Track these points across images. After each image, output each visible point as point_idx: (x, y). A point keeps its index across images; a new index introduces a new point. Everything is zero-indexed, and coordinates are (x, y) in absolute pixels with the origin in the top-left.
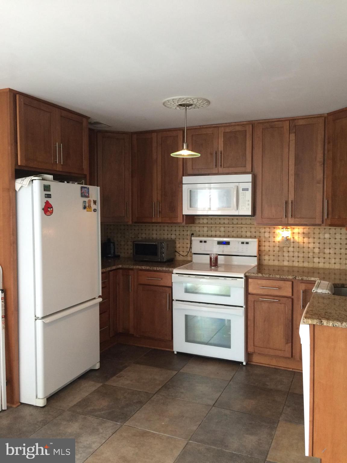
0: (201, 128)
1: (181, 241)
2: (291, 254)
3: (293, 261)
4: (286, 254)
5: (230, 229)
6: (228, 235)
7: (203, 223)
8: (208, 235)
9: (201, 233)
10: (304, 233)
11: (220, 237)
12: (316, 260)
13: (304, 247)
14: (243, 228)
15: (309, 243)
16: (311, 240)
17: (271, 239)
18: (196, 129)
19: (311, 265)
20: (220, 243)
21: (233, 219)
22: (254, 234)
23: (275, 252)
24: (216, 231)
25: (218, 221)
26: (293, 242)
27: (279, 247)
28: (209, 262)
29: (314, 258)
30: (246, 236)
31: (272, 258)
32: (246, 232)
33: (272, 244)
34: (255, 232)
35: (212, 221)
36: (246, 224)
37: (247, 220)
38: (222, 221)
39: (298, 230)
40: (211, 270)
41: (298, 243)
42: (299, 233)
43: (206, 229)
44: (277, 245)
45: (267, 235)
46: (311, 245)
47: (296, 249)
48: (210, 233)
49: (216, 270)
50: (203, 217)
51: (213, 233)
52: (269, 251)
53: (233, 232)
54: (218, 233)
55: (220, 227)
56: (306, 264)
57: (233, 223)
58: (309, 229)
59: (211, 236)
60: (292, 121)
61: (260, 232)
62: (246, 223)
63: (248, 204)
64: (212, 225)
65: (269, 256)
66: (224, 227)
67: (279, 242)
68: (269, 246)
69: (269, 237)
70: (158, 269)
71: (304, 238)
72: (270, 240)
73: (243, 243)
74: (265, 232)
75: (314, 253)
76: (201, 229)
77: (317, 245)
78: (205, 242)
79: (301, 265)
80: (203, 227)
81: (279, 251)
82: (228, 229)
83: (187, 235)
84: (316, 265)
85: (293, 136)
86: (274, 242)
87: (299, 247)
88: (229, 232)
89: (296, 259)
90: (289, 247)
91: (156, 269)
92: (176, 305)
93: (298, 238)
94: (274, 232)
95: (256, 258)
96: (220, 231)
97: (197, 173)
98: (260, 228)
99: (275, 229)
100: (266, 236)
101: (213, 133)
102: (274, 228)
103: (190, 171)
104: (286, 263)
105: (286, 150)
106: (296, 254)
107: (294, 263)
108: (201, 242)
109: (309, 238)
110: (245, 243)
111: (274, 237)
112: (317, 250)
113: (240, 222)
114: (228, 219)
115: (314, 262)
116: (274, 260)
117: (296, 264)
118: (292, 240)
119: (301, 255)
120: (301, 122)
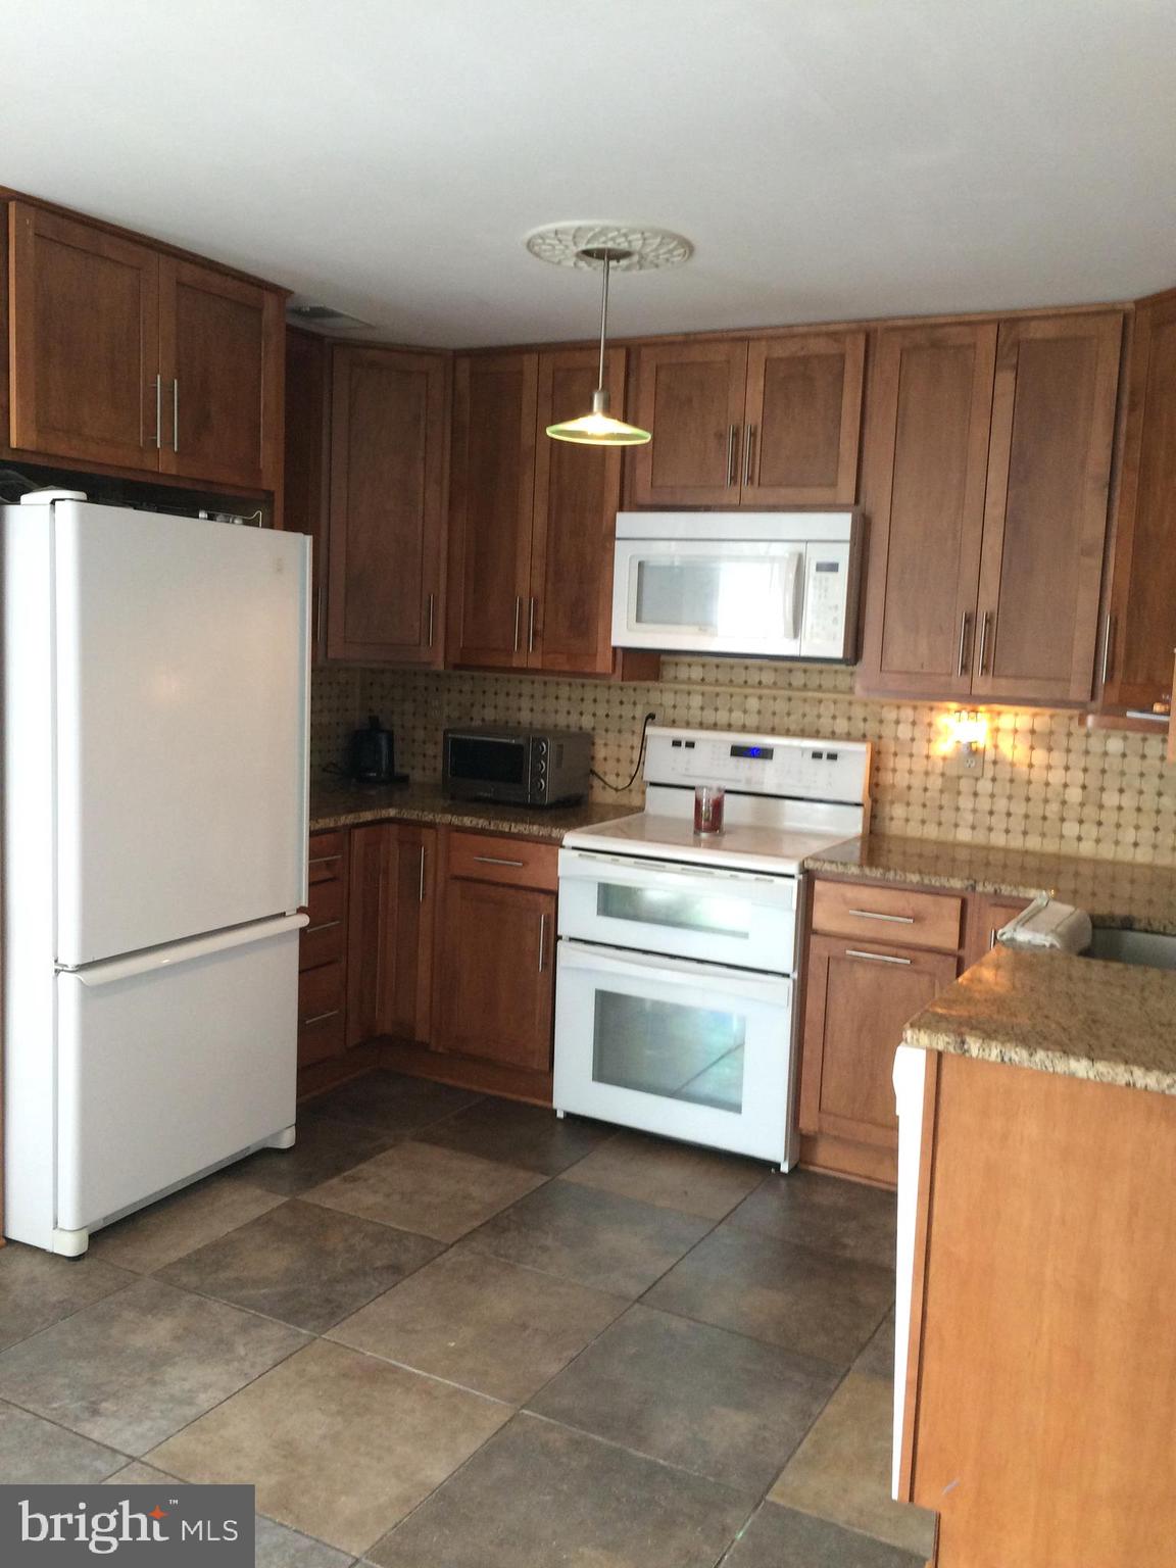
0: (689, 340)
1: (611, 736)
2: (984, 804)
3: (990, 829)
4: (966, 803)
5: (781, 706)
6: (770, 726)
7: (689, 681)
8: (705, 721)
9: (681, 713)
10: (1033, 732)
11: (744, 729)
12: (1071, 829)
13: (1029, 782)
14: (822, 705)
15: (1049, 767)
16: (1058, 758)
17: (919, 748)
18: (672, 343)
19: (1051, 846)
20: (738, 751)
21: (790, 671)
22: (861, 725)
23: (928, 794)
24: (731, 710)
25: (740, 676)
26: (995, 763)
27: (943, 775)
28: (691, 814)
29: (1063, 820)
30: (833, 733)
31: (917, 812)
32: (834, 717)
33: (919, 765)
34: (865, 720)
35: (722, 676)
36: (835, 690)
37: (840, 677)
38: (754, 677)
39: (1016, 719)
40: (697, 844)
41: (1012, 765)
42: (1016, 731)
43: (696, 701)
44: (938, 770)
45: (904, 731)
46: (1056, 777)
47: (1003, 788)
48: (709, 716)
49: (713, 846)
50: (688, 659)
51: (722, 717)
52: (909, 788)
53: (789, 714)
54: (737, 717)
55: (746, 697)
56: (1033, 843)
57: (790, 684)
58: (1052, 717)
59: (715, 727)
60: (1008, 324)
61: (881, 722)
62: (835, 687)
63: (835, 620)
64: (718, 689)
65: (908, 804)
66: (760, 698)
67: (944, 759)
68: (910, 772)
69: (913, 740)
70: (514, 830)
71: (1032, 748)
72: (914, 751)
73: (817, 755)
74: (898, 722)
75: (1064, 803)
76: (682, 699)
77: (1077, 776)
78: (690, 745)
79: (1016, 842)
80: (689, 693)
81: (942, 791)
82: (771, 706)
83: (634, 718)
84: (1069, 848)
85: (1006, 379)
86: (928, 757)
87: (1012, 781)
88: (774, 714)
89: (999, 822)
90: (977, 779)
91: (507, 830)
92: (568, 956)
93: (1013, 750)
94: (930, 725)
95: (859, 812)
96: (745, 712)
97: (667, 500)
98: (882, 707)
99: (934, 713)
100: (900, 735)
101: (729, 362)
102: (931, 709)
103: (643, 494)
104: (964, 835)
105: (979, 432)
106: (1001, 805)
107: (993, 835)
108: (677, 744)
109: (1050, 749)
110: (825, 756)
111: (929, 741)
112: (1074, 795)
113: (815, 680)
114: (776, 670)
115: (1062, 837)
116: (923, 822)
117: (998, 839)
118: (990, 755)
119: (1019, 808)
120: (1038, 331)
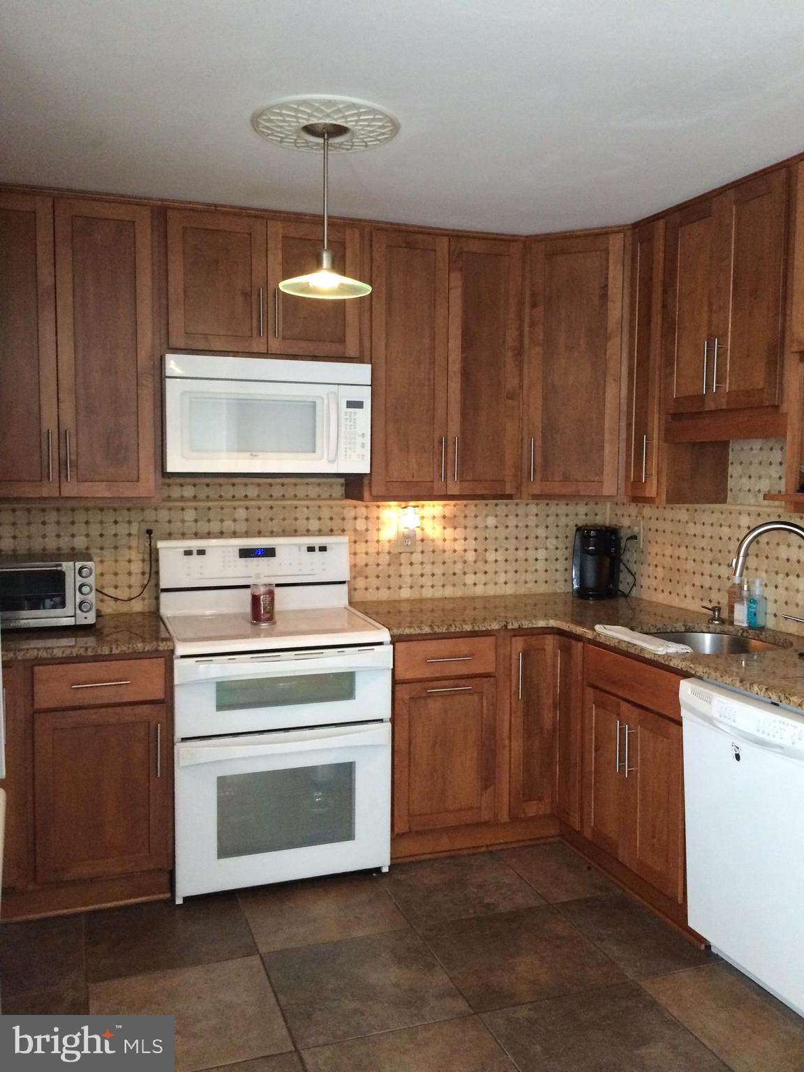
0: (214, 210)
1: (108, 554)
2: (417, 569)
3: (422, 587)
4: (406, 571)
5: (264, 513)
6: (257, 530)
7: (182, 498)
8: (199, 531)
9: (176, 526)
10: (444, 517)
11: (247, 534)
12: (470, 579)
13: (444, 551)
14: (298, 509)
15: (455, 540)
16: (459, 533)
17: (372, 536)
19: (458, 592)
20: (246, 553)
21: (271, 485)
22: (329, 522)
23: (380, 568)
24: (222, 521)
25: (228, 491)
26: (422, 540)
27: (389, 553)
29: (465, 573)
30: (308, 531)
31: (374, 582)
32: (308, 519)
33: (372, 548)
34: (331, 519)
35: (212, 492)
36: (307, 497)
37: (310, 487)
38: (240, 492)
39: (434, 508)
41: (433, 540)
42: (434, 517)
43: (190, 515)
44: (386, 549)
45: (360, 524)
46: (459, 546)
47: (428, 557)
48: (203, 527)
49: (270, 634)
50: (181, 480)
51: (215, 526)
52: (366, 565)
53: (272, 519)
54: (228, 525)
55: (235, 508)
56: (449, 592)
57: (271, 496)
58: (455, 506)
59: (221, 535)
60: (456, 236)
61: (343, 519)
62: (307, 496)
63: (363, 445)
64: (210, 504)
65: (366, 577)
66: (247, 508)
67: (389, 541)
68: (367, 554)
69: (367, 530)
70: (115, 651)
71: (445, 528)
72: (369, 538)
73: (311, 549)
74: (355, 518)
75: (465, 562)
76: (175, 515)
77: (472, 544)
78: (201, 552)
79: (439, 593)
80: (183, 509)
81: (389, 565)
82: (258, 514)
83: (130, 535)
84: (470, 591)
85: (456, 280)
86: (378, 541)
87: (433, 552)
88: (259, 520)
89: (427, 581)
90: (412, 553)
91: (107, 653)
93: (434, 531)
94: (378, 518)
95: (345, 587)
96: (235, 520)
97: (201, 345)
98: (343, 508)
99: (380, 509)
100: (358, 528)
101: (250, 234)
102: (378, 507)
103: (177, 341)
104: (405, 593)
105: (441, 311)
106: (428, 569)
107: (424, 590)
108: (188, 553)
109: (455, 528)
110: (317, 549)
111: (378, 530)
112: (471, 556)
113: (291, 492)
114: (259, 485)
115: (465, 585)
116: (378, 589)
117: (428, 593)
118: (419, 537)
119: (439, 570)
120: (475, 247)
